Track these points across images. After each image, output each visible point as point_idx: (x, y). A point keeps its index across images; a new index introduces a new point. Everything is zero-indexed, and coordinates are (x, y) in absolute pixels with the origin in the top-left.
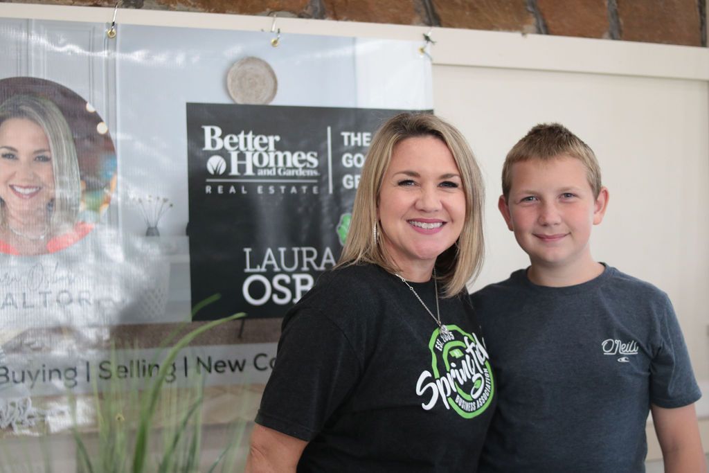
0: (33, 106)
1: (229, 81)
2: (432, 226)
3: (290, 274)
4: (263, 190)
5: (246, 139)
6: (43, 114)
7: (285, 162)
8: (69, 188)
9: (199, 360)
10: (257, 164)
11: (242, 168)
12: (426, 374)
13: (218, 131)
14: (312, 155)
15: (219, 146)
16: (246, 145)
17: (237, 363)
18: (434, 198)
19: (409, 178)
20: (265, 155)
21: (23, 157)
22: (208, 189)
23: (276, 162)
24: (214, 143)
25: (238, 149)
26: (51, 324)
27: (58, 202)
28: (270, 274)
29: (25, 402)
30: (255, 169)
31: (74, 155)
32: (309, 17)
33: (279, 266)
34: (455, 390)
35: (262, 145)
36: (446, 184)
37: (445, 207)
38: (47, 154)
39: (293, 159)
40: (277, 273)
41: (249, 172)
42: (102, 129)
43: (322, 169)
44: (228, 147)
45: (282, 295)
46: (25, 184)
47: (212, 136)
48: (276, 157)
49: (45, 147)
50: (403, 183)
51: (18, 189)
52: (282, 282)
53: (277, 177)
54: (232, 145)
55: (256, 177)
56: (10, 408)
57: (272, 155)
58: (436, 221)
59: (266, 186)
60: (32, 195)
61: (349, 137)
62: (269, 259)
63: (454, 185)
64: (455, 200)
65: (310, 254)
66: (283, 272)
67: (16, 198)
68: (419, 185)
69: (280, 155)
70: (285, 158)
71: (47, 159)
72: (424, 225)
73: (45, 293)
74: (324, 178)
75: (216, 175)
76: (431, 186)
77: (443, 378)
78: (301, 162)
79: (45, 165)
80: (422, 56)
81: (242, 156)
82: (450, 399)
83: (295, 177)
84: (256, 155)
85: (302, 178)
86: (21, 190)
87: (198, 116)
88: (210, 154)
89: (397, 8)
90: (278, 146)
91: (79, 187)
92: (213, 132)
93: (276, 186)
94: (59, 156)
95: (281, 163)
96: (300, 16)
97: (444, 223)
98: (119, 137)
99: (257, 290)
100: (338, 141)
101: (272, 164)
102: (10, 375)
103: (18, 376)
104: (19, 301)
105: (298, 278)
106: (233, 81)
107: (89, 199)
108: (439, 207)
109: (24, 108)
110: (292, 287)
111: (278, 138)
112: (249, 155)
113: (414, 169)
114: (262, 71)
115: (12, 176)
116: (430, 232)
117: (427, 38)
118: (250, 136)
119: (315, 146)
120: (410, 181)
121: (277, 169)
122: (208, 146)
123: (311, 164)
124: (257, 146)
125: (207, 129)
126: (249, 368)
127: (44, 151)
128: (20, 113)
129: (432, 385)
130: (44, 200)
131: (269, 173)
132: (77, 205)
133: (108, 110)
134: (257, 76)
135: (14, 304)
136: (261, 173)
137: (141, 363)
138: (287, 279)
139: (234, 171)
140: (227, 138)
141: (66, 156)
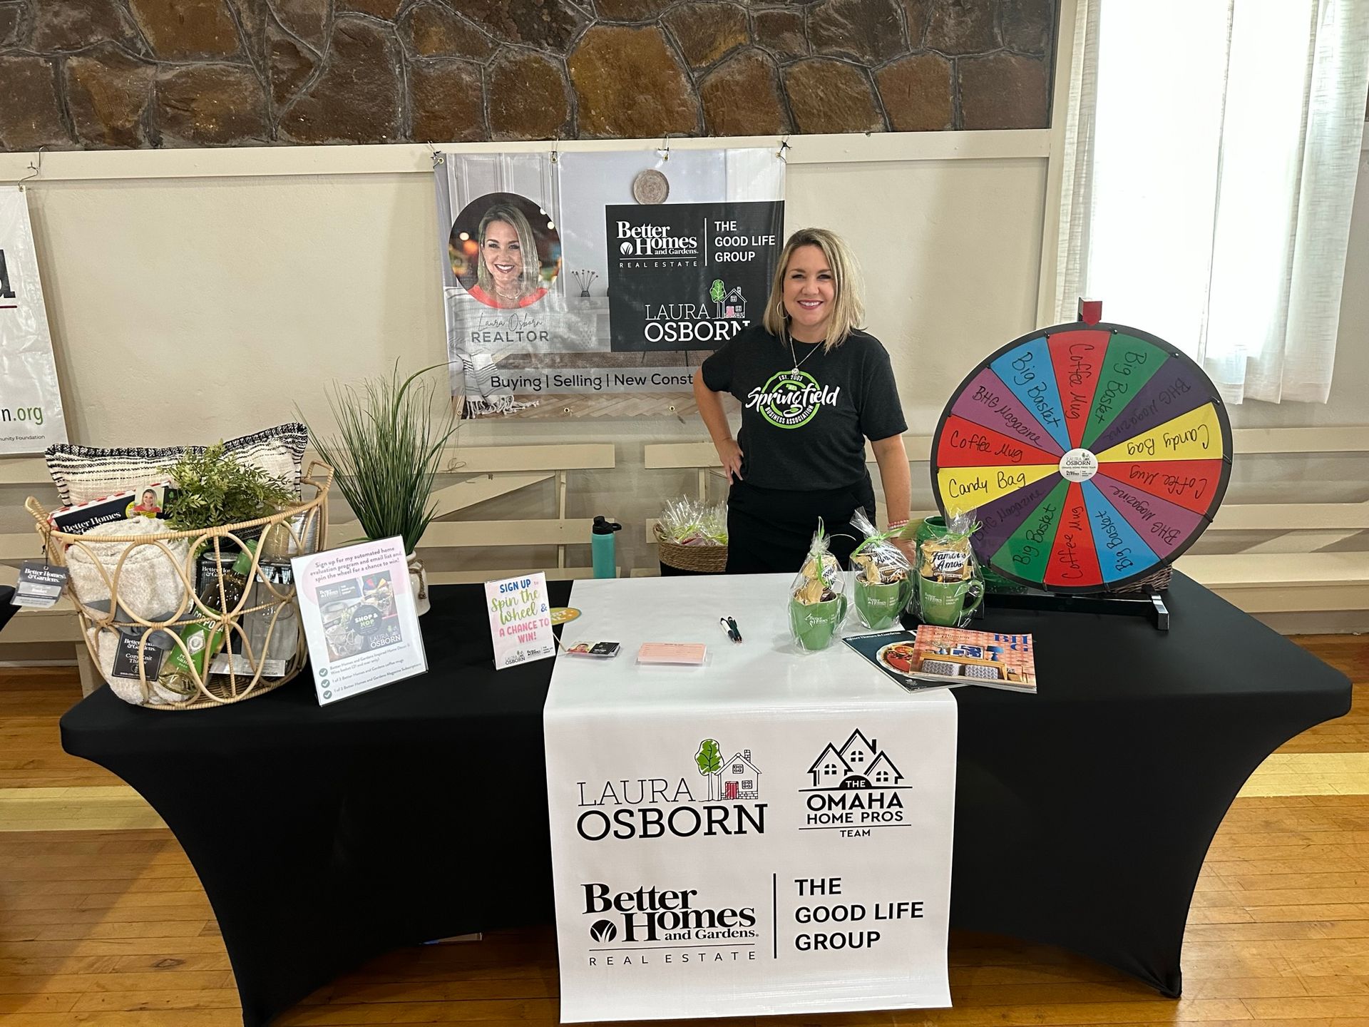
0: (506, 212)
1: (635, 189)
2: (812, 304)
3: (676, 322)
4: (658, 265)
5: (646, 230)
6: (513, 218)
7: (674, 245)
8: (531, 265)
9: (616, 377)
10: (654, 246)
11: (643, 250)
12: (759, 389)
13: (628, 225)
14: (693, 239)
15: (628, 235)
16: (646, 234)
17: (640, 379)
18: (813, 286)
19: (799, 273)
20: (660, 240)
21: (502, 247)
22: (621, 265)
23: (668, 245)
24: (625, 233)
25: (641, 237)
26: (524, 352)
27: (525, 275)
28: (663, 323)
29: (510, 398)
30: (653, 250)
31: (534, 244)
32: (697, 136)
33: (669, 316)
34: (769, 403)
35: (657, 234)
36: (823, 276)
37: (820, 291)
38: (516, 244)
39: (679, 243)
40: (668, 321)
41: (649, 252)
42: (551, 226)
43: (700, 248)
44: (634, 236)
45: (672, 336)
46: (504, 264)
47: (623, 228)
48: (668, 241)
49: (515, 239)
50: (794, 277)
51: (500, 267)
52: (670, 327)
53: (668, 255)
54: (637, 234)
55: (654, 256)
56: (502, 401)
57: (665, 240)
58: (816, 301)
59: (660, 262)
60: (508, 271)
61: (720, 225)
62: (663, 312)
63: (828, 277)
64: (828, 287)
65: (690, 309)
66: (671, 320)
67: (499, 273)
68: (805, 278)
69: (670, 240)
70: (674, 241)
71: (517, 247)
72: (807, 304)
73: (520, 333)
74: (702, 255)
75: (627, 255)
76: (813, 278)
77: (766, 395)
78: (684, 244)
79: (516, 252)
80: (778, 160)
81: (644, 242)
82: (762, 407)
83: (681, 255)
84: (654, 240)
85: (686, 255)
86: (502, 268)
87: (615, 214)
88: (623, 241)
89: (764, 121)
90: (669, 234)
91: (539, 265)
92: (624, 226)
93: (668, 262)
94: (525, 245)
95: (671, 246)
96: (691, 136)
97: (822, 302)
98: (562, 233)
99: (654, 331)
100: (712, 227)
101: (665, 246)
102: (501, 382)
103: (505, 383)
104: (504, 337)
105: (682, 324)
106: (638, 188)
107: (544, 272)
108: (817, 292)
109: (500, 214)
110: (678, 330)
111: (668, 228)
112: (648, 240)
113: (803, 268)
114: (659, 180)
115: (496, 259)
116: (811, 308)
117: (785, 145)
118: (649, 228)
119: (695, 232)
120: (800, 276)
121: (668, 250)
122: (621, 236)
123: (693, 245)
124: (654, 235)
125: (620, 224)
126: (649, 382)
127: (514, 242)
128: (499, 218)
129: (757, 395)
130: (516, 274)
131: (663, 252)
132: (537, 277)
133: (554, 213)
134: (655, 184)
135: (501, 339)
136: (657, 253)
137: (580, 377)
138: (675, 325)
139: (639, 252)
140: (634, 229)
141: (529, 246)
